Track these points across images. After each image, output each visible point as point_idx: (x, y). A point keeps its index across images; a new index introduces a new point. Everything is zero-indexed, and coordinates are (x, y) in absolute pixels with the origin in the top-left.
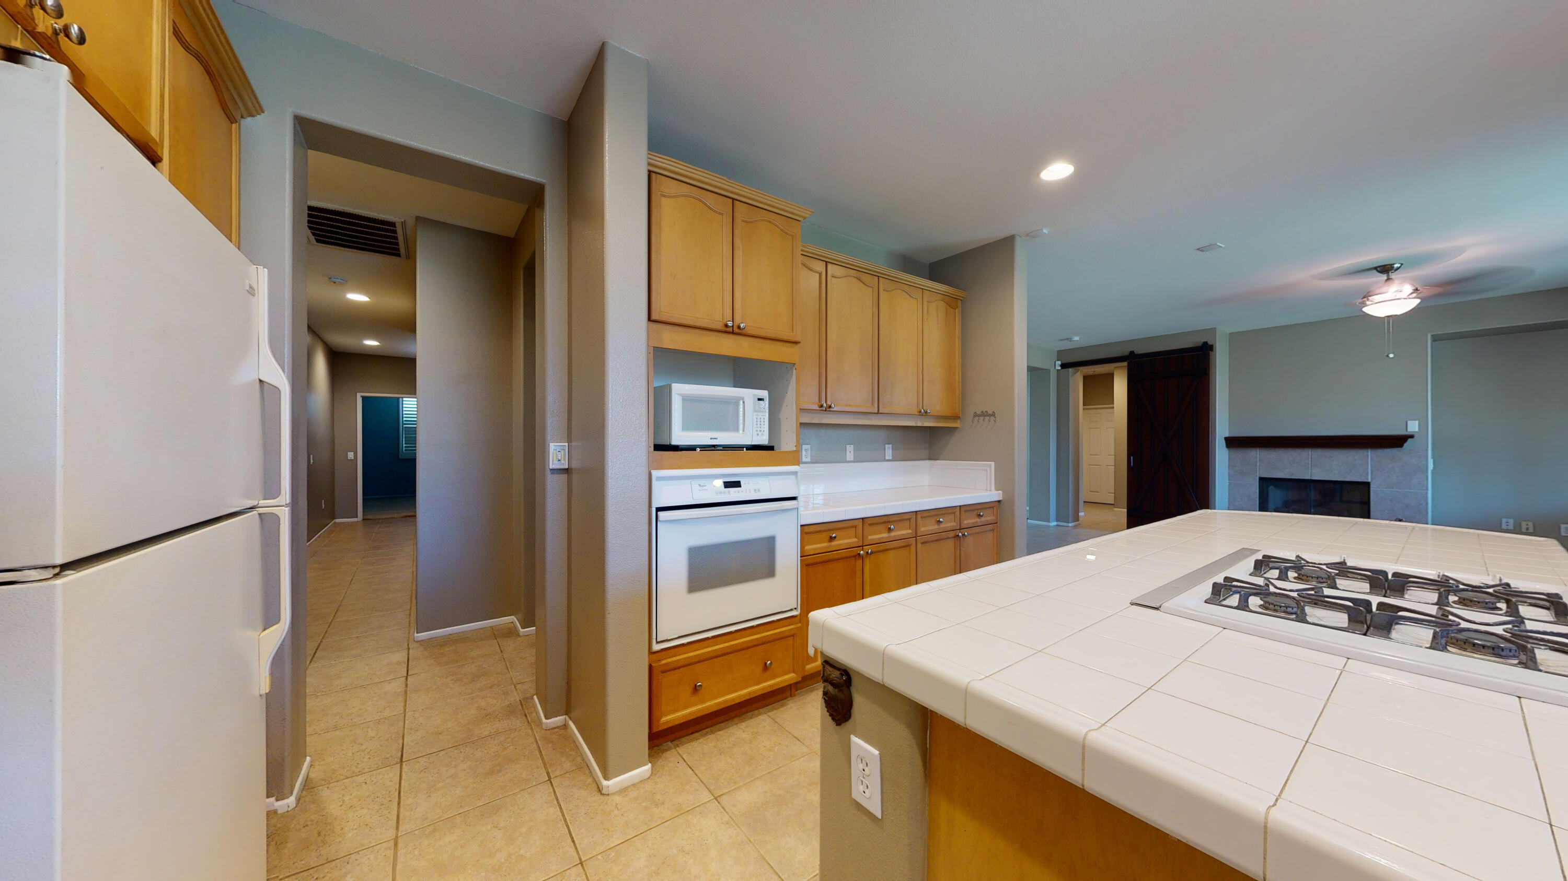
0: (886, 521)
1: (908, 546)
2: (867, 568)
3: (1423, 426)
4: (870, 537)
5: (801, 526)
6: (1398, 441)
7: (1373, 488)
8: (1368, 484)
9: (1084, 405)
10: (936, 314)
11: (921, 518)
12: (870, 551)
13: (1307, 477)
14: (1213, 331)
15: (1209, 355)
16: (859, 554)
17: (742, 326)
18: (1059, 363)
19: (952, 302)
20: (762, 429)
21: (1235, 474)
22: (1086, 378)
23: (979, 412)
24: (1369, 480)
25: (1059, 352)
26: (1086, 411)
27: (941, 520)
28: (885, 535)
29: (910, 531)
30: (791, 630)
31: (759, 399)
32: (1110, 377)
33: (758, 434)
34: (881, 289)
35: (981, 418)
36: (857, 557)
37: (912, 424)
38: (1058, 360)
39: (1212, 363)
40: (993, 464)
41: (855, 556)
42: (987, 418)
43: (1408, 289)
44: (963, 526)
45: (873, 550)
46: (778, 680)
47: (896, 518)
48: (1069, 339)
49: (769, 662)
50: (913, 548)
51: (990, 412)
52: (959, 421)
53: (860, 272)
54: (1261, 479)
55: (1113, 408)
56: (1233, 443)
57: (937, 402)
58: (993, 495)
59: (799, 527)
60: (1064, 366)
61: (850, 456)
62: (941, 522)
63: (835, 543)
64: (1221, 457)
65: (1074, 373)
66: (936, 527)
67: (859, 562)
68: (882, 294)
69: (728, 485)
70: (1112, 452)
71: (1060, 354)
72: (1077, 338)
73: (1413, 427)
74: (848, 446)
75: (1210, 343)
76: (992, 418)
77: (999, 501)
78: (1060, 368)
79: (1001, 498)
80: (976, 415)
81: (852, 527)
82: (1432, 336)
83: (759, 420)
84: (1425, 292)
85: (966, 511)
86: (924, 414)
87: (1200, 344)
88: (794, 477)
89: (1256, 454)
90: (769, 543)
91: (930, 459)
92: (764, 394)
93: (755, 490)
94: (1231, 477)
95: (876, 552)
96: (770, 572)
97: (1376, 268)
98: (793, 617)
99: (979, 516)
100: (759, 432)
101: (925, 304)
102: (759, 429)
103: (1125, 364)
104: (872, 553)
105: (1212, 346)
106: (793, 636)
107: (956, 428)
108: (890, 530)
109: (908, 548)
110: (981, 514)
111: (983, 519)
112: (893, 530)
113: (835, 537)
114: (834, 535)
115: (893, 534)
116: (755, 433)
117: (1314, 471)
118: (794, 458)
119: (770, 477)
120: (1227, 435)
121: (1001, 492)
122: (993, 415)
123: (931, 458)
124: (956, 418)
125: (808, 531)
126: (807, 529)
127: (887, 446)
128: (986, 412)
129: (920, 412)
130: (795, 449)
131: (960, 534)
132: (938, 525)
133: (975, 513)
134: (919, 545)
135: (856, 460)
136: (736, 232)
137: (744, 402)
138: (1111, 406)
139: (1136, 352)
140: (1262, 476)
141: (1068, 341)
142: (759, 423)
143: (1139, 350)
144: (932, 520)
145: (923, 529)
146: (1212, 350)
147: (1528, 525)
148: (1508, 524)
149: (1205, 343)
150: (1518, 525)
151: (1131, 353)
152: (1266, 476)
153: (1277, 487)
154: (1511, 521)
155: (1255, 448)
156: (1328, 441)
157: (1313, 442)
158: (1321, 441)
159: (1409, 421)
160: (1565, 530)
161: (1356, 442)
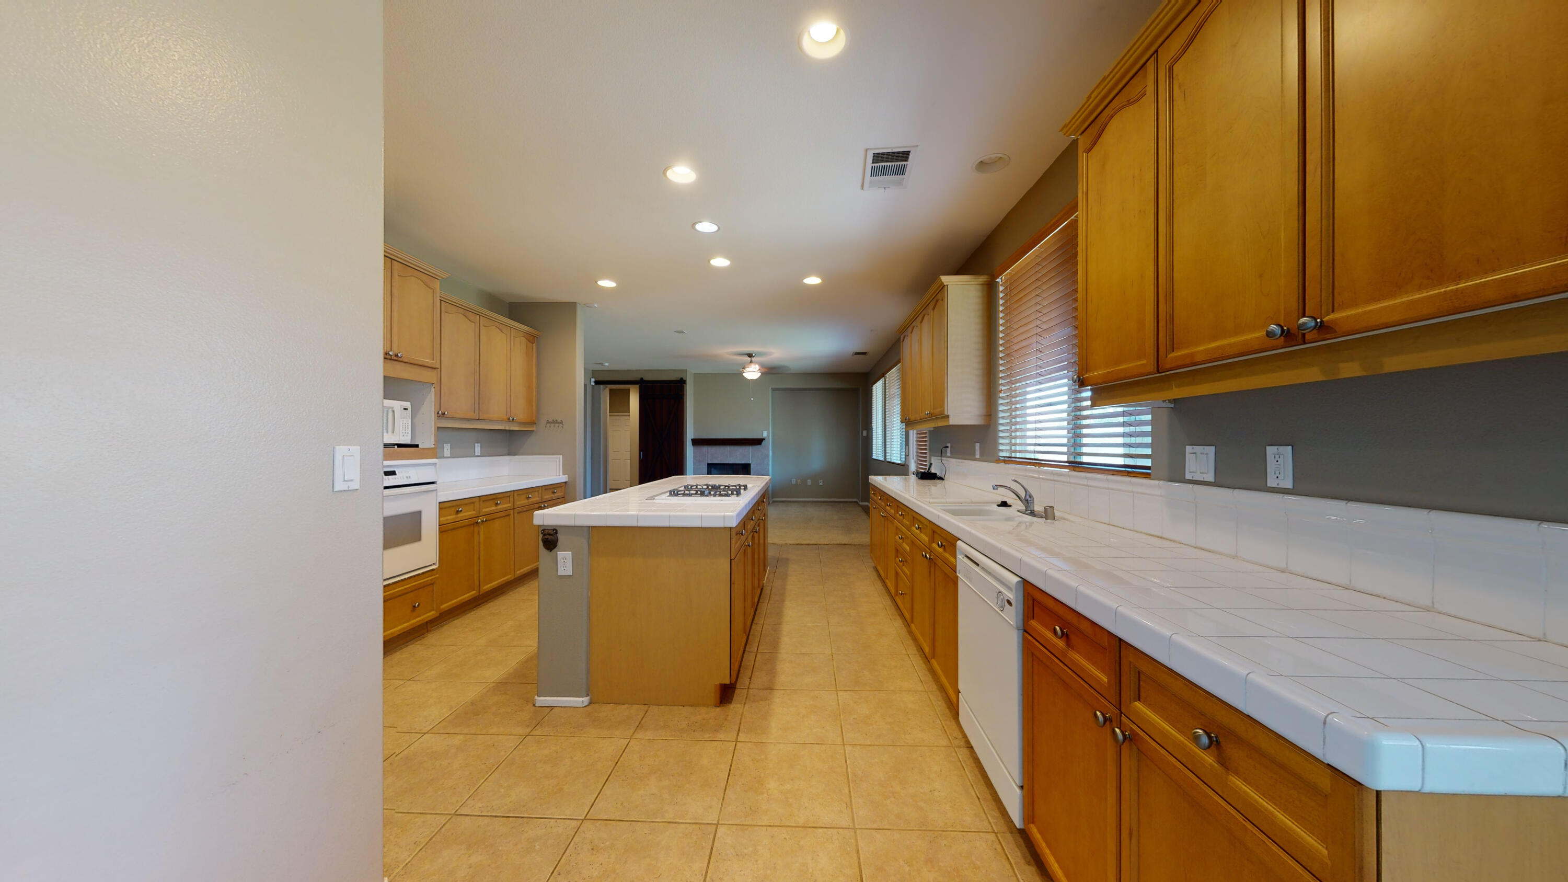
0: (493, 498)
1: (509, 515)
2: (482, 533)
3: (768, 434)
4: (484, 510)
5: (440, 503)
6: (758, 442)
7: (752, 467)
8: (750, 464)
9: (610, 412)
10: (520, 344)
11: (518, 495)
12: (484, 519)
13: (727, 462)
14: (685, 373)
15: (683, 386)
16: (477, 523)
17: (399, 355)
18: (593, 380)
19: (532, 339)
20: (407, 432)
21: (697, 461)
22: (611, 390)
23: (551, 420)
25: (593, 372)
26: (611, 417)
27: (530, 496)
28: (494, 508)
29: (510, 505)
30: (432, 579)
31: (405, 409)
32: (627, 392)
33: (403, 435)
34: (481, 325)
35: (553, 425)
36: (475, 525)
37: (502, 428)
38: (593, 378)
39: (685, 393)
40: (561, 456)
41: (474, 524)
42: (557, 425)
43: (757, 367)
44: (544, 500)
45: (487, 519)
46: (422, 617)
47: (501, 496)
48: (602, 364)
49: (417, 604)
50: (512, 516)
51: (559, 421)
52: (535, 426)
53: (467, 311)
54: (708, 464)
55: (629, 416)
56: (697, 442)
57: (520, 413)
58: (563, 478)
59: (438, 504)
60: (597, 383)
61: (447, 452)
62: (530, 498)
63: (460, 515)
64: (690, 450)
65: (604, 389)
66: (526, 501)
67: (476, 529)
68: (482, 327)
69: (387, 473)
70: (629, 450)
72: (607, 364)
73: (765, 434)
74: (445, 445)
75: (684, 379)
76: (561, 425)
77: (566, 482)
78: (594, 384)
79: (567, 480)
80: (548, 422)
81: (472, 503)
82: (772, 388)
83: (404, 424)
84: (763, 370)
85: (545, 489)
86: (510, 420)
87: (679, 379)
88: (433, 467)
89: (706, 449)
90: (416, 517)
91: (509, 455)
92: (408, 404)
93: (407, 477)
94: (694, 464)
95: (489, 520)
96: (416, 537)
97: (747, 354)
98: (433, 570)
99: (554, 493)
100: (404, 434)
101: (512, 338)
102: (404, 432)
103: (638, 386)
104: (486, 520)
105: (685, 381)
106: (433, 584)
107: (533, 431)
108: (497, 504)
109: (508, 517)
110: (555, 491)
111: (556, 495)
112: (499, 504)
113: (461, 511)
114: (460, 509)
115: (499, 507)
116: (401, 434)
117: (730, 459)
118: (433, 453)
119: (416, 468)
120: (693, 438)
121: (567, 476)
122: (561, 422)
123: (510, 453)
124: (533, 423)
125: (444, 507)
126: (442, 506)
127: (476, 445)
128: (556, 420)
129: (509, 419)
130: (433, 446)
131: (542, 506)
132: (528, 500)
133: (551, 491)
134: (516, 514)
135: (452, 456)
136: (394, 284)
137: (393, 411)
138: (628, 414)
139: (645, 379)
140: (709, 463)
141: (600, 365)
142: (407, 427)
143: (648, 377)
144: (524, 497)
145: (518, 503)
146: (685, 383)
147: (799, 481)
148: (794, 481)
149: (682, 379)
150: (796, 481)
151: (642, 379)
152: (710, 462)
153: (715, 469)
154: (795, 480)
155: (705, 445)
156: (735, 441)
157: (729, 442)
158: (733, 441)
159: (764, 431)
160: (809, 482)
161: (746, 442)
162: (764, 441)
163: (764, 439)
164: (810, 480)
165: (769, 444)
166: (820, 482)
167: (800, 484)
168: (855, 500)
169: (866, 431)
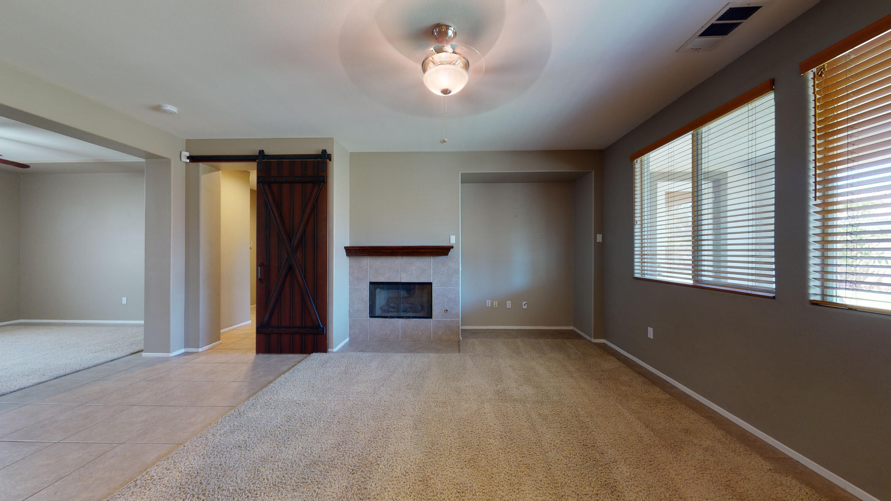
3: (457, 239)
7: (434, 286)
8: (430, 284)
13: (399, 281)
14: (331, 140)
15: (327, 163)
18: (186, 154)
21: (354, 279)
24: (432, 282)
25: (188, 141)
38: (185, 151)
39: (329, 175)
54: (371, 283)
56: (350, 251)
60: (193, 159)
71: (189, 144)
73: (453, 240)
75: (328, 152)
78: (187, 161)
87: (319, 153)
89: (367, 262)
94: (349, 283)
105: (330, 155)
117: (402, 276)
120: (348, 245)
139: (265, 153)
141: (196, 132)
143: (270, 151)
146: (330, 160)
147: (496, 303)
148: (489, 303)
149: (324, 151)
150: (492, 303)
151: (261, 152)
152: (373, 280)
153: (381, 288)
154: (490, 301)
155: (367, 257)
156: (410, 250)
157: (401, 251)
158: (406, 250)
159: (451, 236)
160: (509, 304)
161: (425, 251)
162: (451, 249)
163: (452, 247)
164: (510, 302)
165: (456, 254)
166: (524, 304)
167: (497, 307)
168: (571, 328)
169: (601, 235)
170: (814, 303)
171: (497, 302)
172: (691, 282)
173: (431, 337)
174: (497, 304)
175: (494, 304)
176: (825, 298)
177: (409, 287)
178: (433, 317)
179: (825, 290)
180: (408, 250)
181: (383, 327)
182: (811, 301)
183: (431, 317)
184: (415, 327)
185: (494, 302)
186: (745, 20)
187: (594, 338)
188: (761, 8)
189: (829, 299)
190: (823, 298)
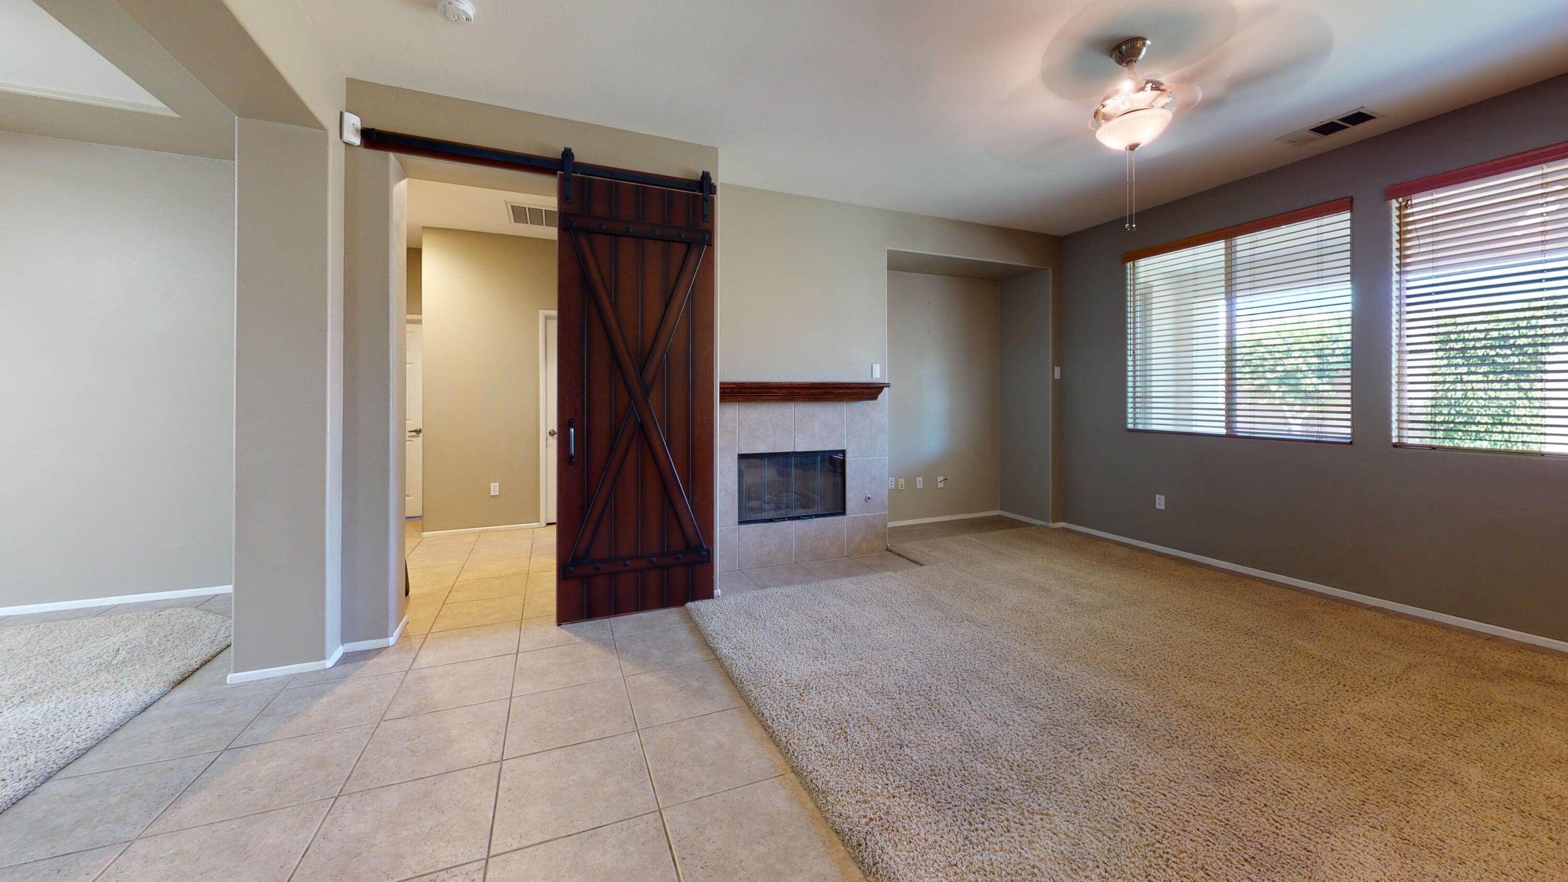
3: (883, 371)
7: (849, 456)
8: (843, 453)
13: (791, 450)
14: (715, 153)
18: (354, 121)
24: (845, 449)
38: (350, 113)
54: (742, 457)
73: (877, 373)
75: (712, 179)
78: (356, 142)
87: (697, 177)
89: (734, 414)
105: (714, 184)
117: (797, 439)
120: (721, 380)
139: (576, 156)
140: (743, 453)
146: (714, 196)
148: (893, 483)
149: (705, 176)
150: (897, 483)
152: (745, 451)
154: (893, 479)
155: (734, 403)
156: (820, 390)
157: (806, 391)
158: (814, 391)
159: (874, 365)
160: (919, 480)
161: (843, 393)
162: (883, 389)
163: (885, 386)
164: (921, 478)
165: (886, 398)
166: (939, 480)
167: (903, 488)
168: (997, 513)
169: (1059, 368)
170: (1395, 446)
171: (903, 480)
172: (1223, 431)
173: (844, 550)
174: (903, 483)
175: (900, 484)
176: (1401, 439)
177: (807, 459)
178: (848, 511)
179: (1401, 431)
180: (817, 391)
181: (765, 540)
182: (1393, 444)
183: (843, 512)
184: (819, 534)
185: (900, 480)
186: (1352, 126)
187: (1054, 522)
188: (1373, 120)
189: (1405, 440)
190: (1399, 440)
